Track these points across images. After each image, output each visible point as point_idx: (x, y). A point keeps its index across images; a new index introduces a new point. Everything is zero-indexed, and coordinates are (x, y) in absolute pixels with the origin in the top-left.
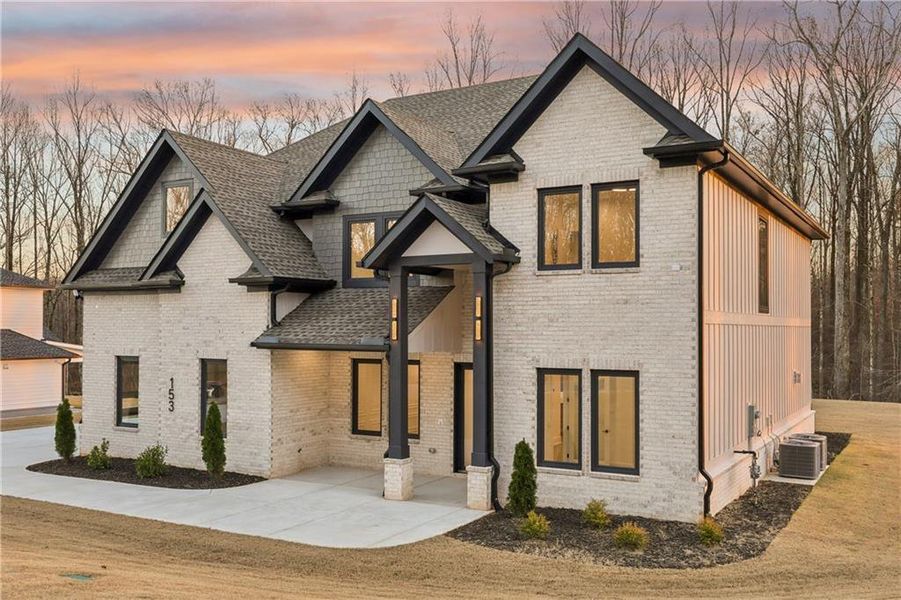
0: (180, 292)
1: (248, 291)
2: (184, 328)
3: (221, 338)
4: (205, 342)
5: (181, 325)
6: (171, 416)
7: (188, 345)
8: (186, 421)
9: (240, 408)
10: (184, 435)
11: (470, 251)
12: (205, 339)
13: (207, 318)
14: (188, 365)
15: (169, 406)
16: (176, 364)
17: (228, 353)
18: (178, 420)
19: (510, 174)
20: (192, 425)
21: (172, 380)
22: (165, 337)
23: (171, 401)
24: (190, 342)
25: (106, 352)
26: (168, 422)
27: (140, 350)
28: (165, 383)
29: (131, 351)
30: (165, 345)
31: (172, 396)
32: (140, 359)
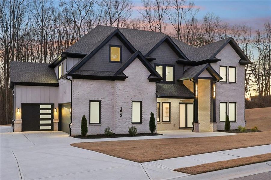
0: (124, 80)
1: (149, 82)
2: (126, 92)
3: (140, 95)
4: (134, 96)
5: (125, 90)
6: (121, 118)
7: (127, 97)
8: (127, 119)
9: (146, 115)
10: (126, 124)
11: (212, 77)
12: (134, 95)
13: (135, 89)
14: (128, 103)
15: (120, 116)
16: (123, 102)
17: (143, 99)
18: (123, 120)
19: (215, 61)
20: (129, 121)
21: (121, 107)
22: (118, 94)
23: (121, 114)
24: (128, 96)
25: (85, 99)
26: (120, 121)
27: (102, 98)
28: (118, 109)
29: (98, 99)
30: (118, 96)
31: (121, 112)
32: (101, 101)
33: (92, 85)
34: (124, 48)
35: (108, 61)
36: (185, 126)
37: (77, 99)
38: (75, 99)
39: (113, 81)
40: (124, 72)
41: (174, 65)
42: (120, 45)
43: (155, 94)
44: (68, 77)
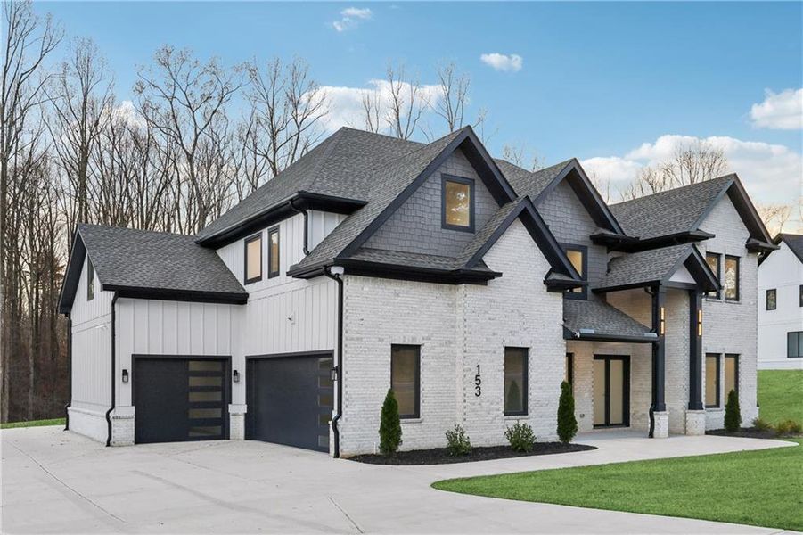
0: (486, 285)
1: (548, 291)
2: (490, 319)
3: (525, 329)
4: (511, 332)
5: (487, 315)
6: (478, 400)
7: (494, 334)
8: (492, 404)
9: (540, 388)
10: (490, 417)
12: (511, 329)
13: (512, 311)
14: (494, 352)
15: (475, 391)
16: (482, 352)
17: (532, 342)
18: (483, 404)
20: (497, 407)
21: (478, 366)
22: (470, 326)
23: (478, 386)
24: (496, 331)
25: (379, 340)
26: (474, 407)
27: (423, 339)
28: (470, 370)
29: (413, 339)
30: (470, 333)
31: (478, 382)
32: (422, 348)
33: (398, 295)
34: (480, 188)
35: (440, 223)
36: (603, 423)
37: (358, 339)
38: (352, 339)
39: (453, 286)
40: (486, 259)
41: (586, 247)
42: (469, 176)
43: (561, 328)
44: (334, 270)
